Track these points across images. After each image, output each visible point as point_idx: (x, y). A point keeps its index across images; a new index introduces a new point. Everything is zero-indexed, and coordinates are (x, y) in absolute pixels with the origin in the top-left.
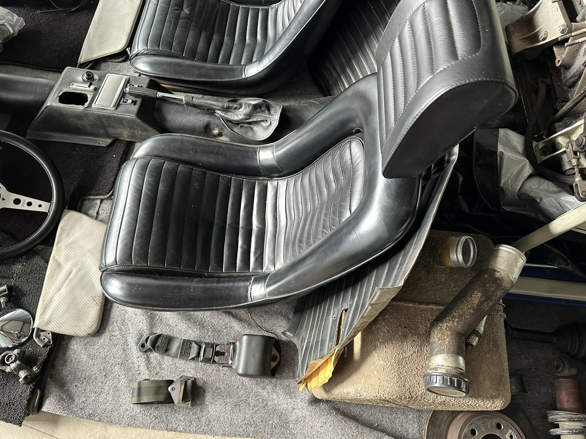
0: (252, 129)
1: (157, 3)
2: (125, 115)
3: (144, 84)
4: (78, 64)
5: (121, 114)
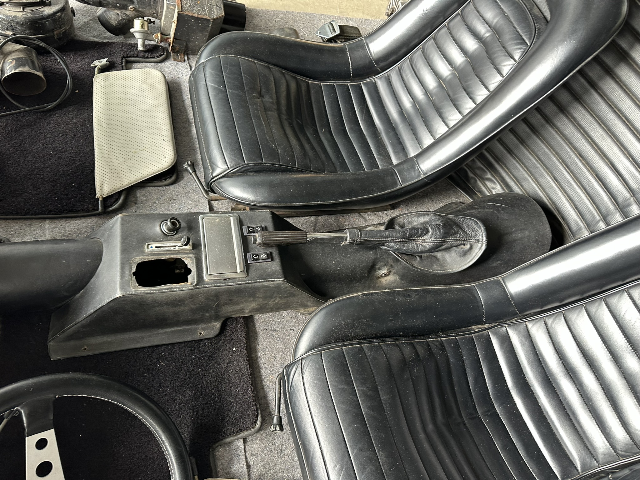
0: (435, 257)
1: (224, 89)
2: (267, 281)
3: (266, 222)
4: (98, 199)
5: (259, 282)
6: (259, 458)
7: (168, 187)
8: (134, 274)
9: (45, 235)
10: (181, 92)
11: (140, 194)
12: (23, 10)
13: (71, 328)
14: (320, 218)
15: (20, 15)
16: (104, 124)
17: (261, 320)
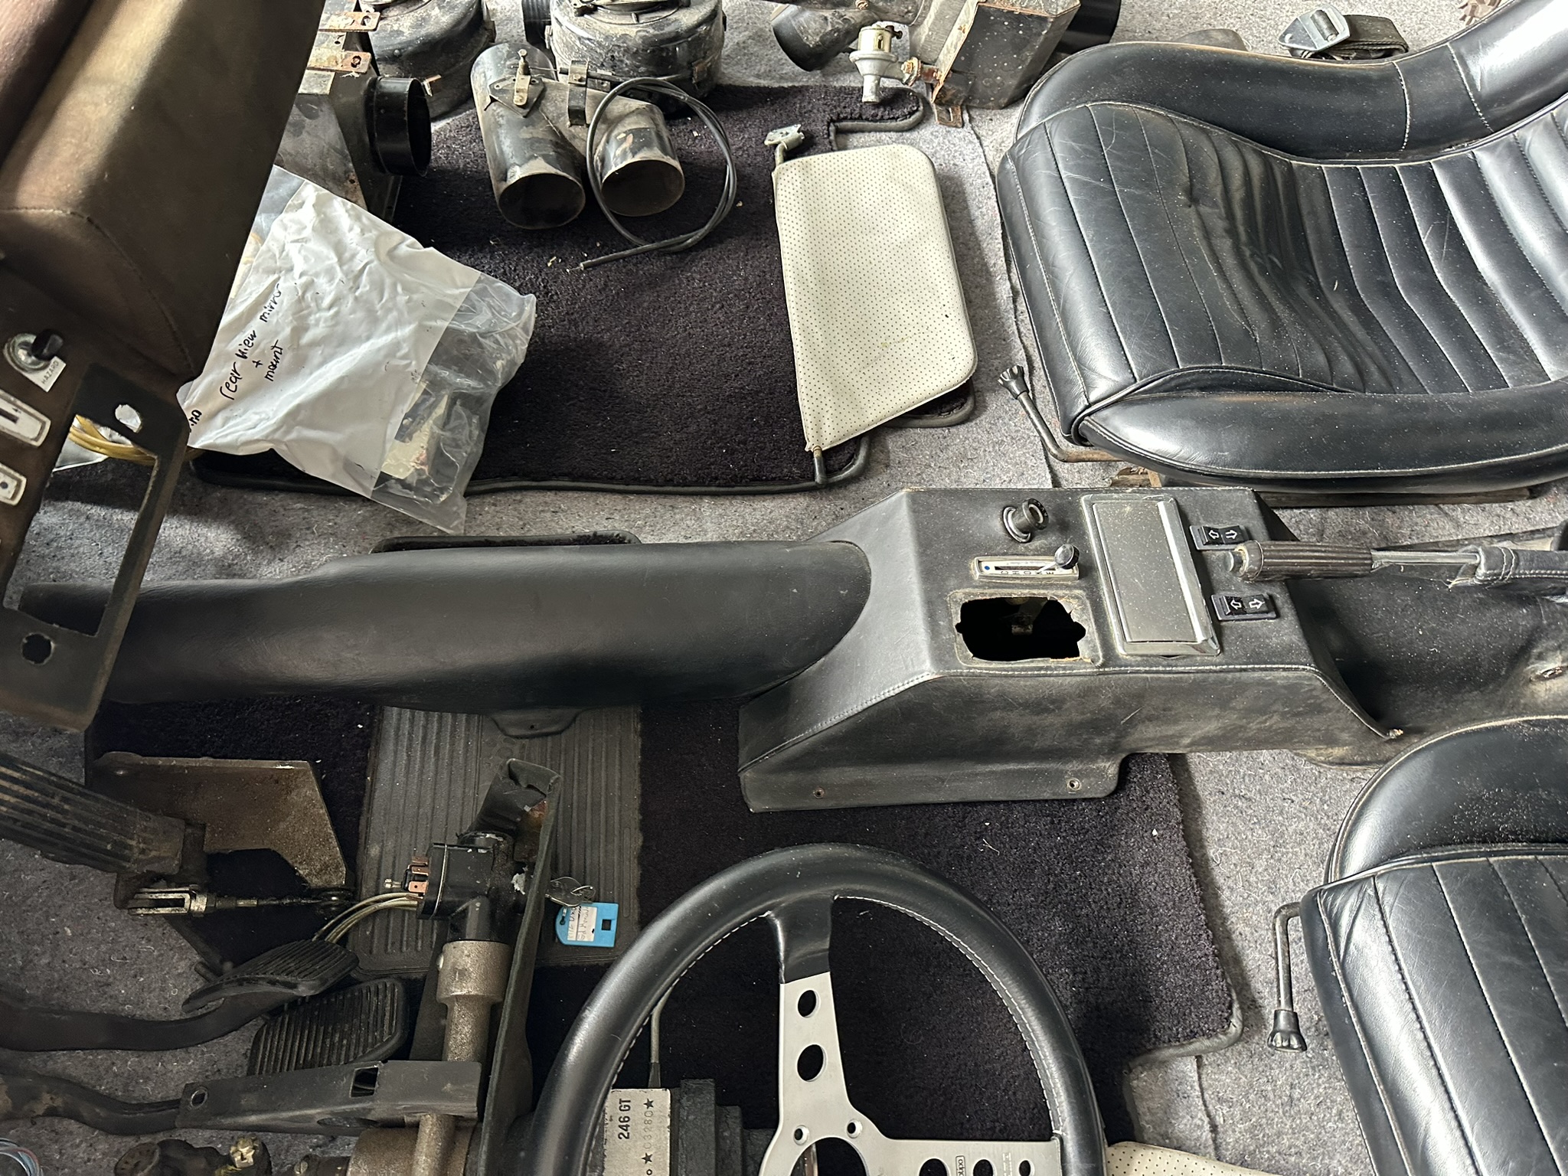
1: (1107, 186)
2: (1272, 669)
3: (1245, 516)
4: (811, 454)
5: (1253, 670)
6: (1237, 1111)
7: (953, 430)
8: (958, 626)
9: (706, 532)
10: (965, 201)
11: (894, 443)
12: (638, 20)
13: (799, 742)
14: (1331, 513)
15: (632, 31)
16: (810, 279)
17: (1206, 767)
